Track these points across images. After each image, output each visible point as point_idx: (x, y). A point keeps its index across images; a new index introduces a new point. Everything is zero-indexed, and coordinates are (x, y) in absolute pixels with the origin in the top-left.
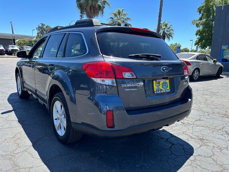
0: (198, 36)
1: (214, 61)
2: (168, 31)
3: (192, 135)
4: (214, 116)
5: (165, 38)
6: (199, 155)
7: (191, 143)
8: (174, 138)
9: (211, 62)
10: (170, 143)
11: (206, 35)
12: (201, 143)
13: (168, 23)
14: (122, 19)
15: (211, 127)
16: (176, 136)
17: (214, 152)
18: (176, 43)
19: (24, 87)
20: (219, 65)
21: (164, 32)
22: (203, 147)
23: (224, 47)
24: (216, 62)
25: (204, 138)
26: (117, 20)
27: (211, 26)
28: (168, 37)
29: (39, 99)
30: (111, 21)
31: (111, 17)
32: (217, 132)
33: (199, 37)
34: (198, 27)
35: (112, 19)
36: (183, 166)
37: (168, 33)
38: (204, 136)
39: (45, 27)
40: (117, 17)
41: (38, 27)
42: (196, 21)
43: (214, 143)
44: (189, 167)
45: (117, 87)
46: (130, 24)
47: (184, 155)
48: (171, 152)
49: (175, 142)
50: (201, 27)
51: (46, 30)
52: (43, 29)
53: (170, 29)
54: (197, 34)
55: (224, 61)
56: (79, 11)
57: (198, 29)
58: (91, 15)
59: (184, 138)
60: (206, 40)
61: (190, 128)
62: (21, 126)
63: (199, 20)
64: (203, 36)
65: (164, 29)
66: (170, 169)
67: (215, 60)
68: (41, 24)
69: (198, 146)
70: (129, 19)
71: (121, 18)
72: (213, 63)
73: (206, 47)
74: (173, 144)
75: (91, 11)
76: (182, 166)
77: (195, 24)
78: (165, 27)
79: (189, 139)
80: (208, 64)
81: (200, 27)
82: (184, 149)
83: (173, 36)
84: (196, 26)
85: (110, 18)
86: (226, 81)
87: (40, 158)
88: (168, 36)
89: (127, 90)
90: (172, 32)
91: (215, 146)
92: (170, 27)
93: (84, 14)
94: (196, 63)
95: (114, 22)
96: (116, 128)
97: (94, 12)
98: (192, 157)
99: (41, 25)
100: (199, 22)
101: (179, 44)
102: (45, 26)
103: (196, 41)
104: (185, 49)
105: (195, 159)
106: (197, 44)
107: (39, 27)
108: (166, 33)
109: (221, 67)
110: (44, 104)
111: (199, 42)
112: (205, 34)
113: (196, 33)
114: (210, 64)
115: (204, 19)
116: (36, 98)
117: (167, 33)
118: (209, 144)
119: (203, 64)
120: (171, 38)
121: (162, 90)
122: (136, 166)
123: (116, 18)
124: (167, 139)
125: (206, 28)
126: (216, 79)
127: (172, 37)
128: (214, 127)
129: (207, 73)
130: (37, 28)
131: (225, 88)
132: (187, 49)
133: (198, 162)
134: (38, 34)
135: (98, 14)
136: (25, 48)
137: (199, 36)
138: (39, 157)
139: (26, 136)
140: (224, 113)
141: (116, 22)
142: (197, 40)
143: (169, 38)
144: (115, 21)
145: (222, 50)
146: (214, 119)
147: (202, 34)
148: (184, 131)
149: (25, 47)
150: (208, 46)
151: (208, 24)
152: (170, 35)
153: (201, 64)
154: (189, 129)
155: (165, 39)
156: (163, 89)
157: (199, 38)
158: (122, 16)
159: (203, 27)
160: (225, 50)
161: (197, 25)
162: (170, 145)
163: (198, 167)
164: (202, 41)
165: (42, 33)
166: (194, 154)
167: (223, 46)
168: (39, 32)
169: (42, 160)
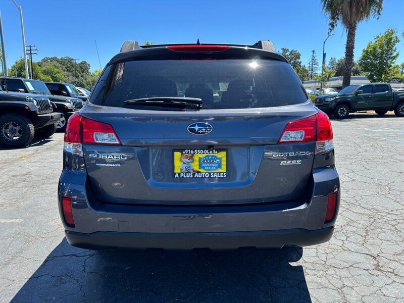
39: (288, 53)
45: (84, 158)
56: (329, 15)
58: (351, 18)
68: (283, 49)
75: (351, 11)
93: (338, 19)
97: (358, 11)
102: (288, 51)
121: (198, 172)
135: (368, 13)
156: (201, 170)
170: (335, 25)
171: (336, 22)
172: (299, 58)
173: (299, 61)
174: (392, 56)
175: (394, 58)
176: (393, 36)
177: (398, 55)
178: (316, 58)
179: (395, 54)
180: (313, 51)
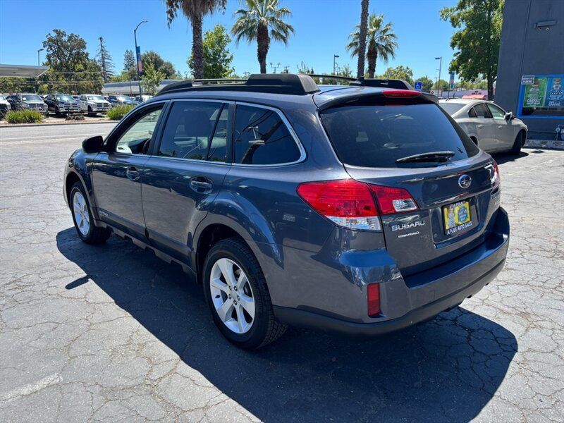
0: (456, 50)
1: (508, 118)
2: (381, 39)
3: (502, 307)
4: (534, 258)
5: (376, 57)
6: (529, 350)
7: (507, 324)
8: (469, 316)
9: (500, 119)
10: (465, 328)
11: (475, 47)
12: (526, 323)
13: (382, 19)
14: (269, 12)
15: (534, 283)
16: (470, 310)
17: (557, 341)
18: (401, 67)
19: (98, 219)
20: (519, 125)
21: (372, 42)
22: (533, 332)
23: (526, 80)
24: (513, 118)
25: (528, 310)
26: (256, 17)
27: (486, 22)
28: (382, 54)
29: (156, 250)
30: (242, 18)
31: (240, 9)
32: (550, 295)
33: (460, 51)
34: (455, 27)
35: (243, 15)
36: (507, 376)
37: (384, 45)
38: (527, 307)
39: (65, 38)
40: (256, 9)
41: (46, 40)
42: (451, 10)
43: (551, 321)
44: (518, 377)
45: (383, 232)
46: (289, 24)
47: (501, 354)
48: (473, 347)
49: (474, 326)
50: (463, 26)
51: (68, 46)
52: (62, 44)
53: (388, 33)
54: (453, 45)
55: (527, 112)
57: (457, 30)
59: (488, 313)
60: (477, 58)
61: (494, 290)
62: (129, 315)
63: (457, 9)
64: (468, 47)
65: (374, 32)
66: (484, 385)
67: (510, 115)
68: (56, 31)
69: (522, 329)
70: (287, 11)
71: (267, 11)
72: (505, 123)
73: (477, 76)
74: (471, 331)
76: (504, 377)
77: (449, 19)
78: (375, 29)
79: (501, 316)
80: (496, 125)
81: (460, 27)
82: (496, 339)
83: (395, 50)
84: (451, 24)
85: (239, 11)
86: (536, 163)
87: (212, 385)
88: (384, 50)
89: (403, 236)
90: (392, 40)
91: (556, 327)
92: (388, 27)
94: (469, 126)
95: (248, 22)
96: (386, 317)
98: (516, 354)
99: (54, 35)
100: (459, 15)
101: (408, 68)
102: (65, 35)
103: (453, 61)
104: (423, 79)
105: (525, 360)
106: (454, 69)
107: (50, 40)
108: (377, 44)
109: (523, 131)
110: (172, 261)
111: (459, 64)
112: (473, 43)
113: (450, 41)
114: (499, 125)
115: (469, 6)
116: (144, 248)
117: (380, 43)
118: (542, 323)
119: (484, 127)
120: (389, 55)
121: (459, 225)
122: (415, 386)
123: (253, 12)
124: (455, 320)
125: (476, 28)
126: (513, 160)
127: (392, 53)
128: (541, 284)
129: (493, 148)
130: (44, 42)
131: (539, 183)
132: (426, 78)
133: (532, 365)
134: (48, 57)
136: (25, 99)
137: (459, 49)
138: (209, 384)
139: (153, 337)
140: (553, 246)
141: (254, 20)
142: (455, 58)
143: (386, 58)
144: (252, 19)
145: (521, 87)
146: (536, 263)
147: (467, 43)
148: (483, 298)
149: (23, 96)
150: (481, 71)
151: (481, 17)
152: (387, 49)
153: (480, 128)
154: (492, 294)
155: (377, 59)
156: (460, 223)
157: (459, 53)
158: (266, 5)
159: (468, 26)
160: (530, 86)
161: (454, 22)
162: (466, 333)
163: (535, 374)
164: (467, 61)
165: (58, 54)
166: (519, 350)
167: (523, 79)
168: (51, 52)
169: (220, 388)
170: (174, 14)
171: (175, 10)
172: (85, 47)
173: (85, 51)
174: (226, 58)
175: (228, 61)
176: (223, 34)
177: (232, 57)
178: (106, 49)
179: (228, 57)
180: (101, 38)
